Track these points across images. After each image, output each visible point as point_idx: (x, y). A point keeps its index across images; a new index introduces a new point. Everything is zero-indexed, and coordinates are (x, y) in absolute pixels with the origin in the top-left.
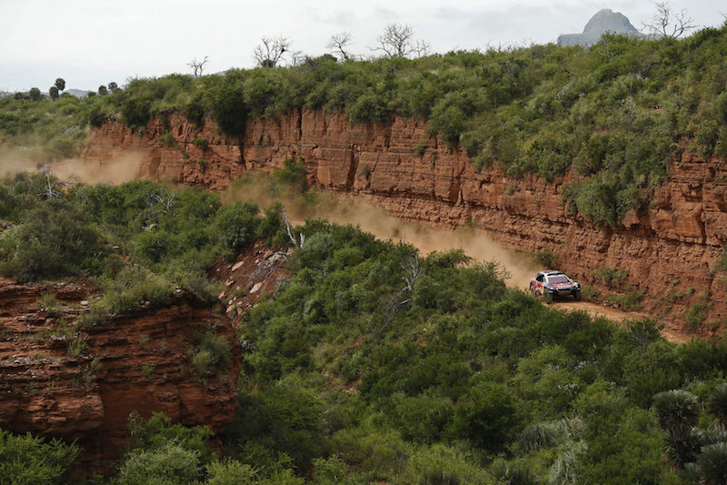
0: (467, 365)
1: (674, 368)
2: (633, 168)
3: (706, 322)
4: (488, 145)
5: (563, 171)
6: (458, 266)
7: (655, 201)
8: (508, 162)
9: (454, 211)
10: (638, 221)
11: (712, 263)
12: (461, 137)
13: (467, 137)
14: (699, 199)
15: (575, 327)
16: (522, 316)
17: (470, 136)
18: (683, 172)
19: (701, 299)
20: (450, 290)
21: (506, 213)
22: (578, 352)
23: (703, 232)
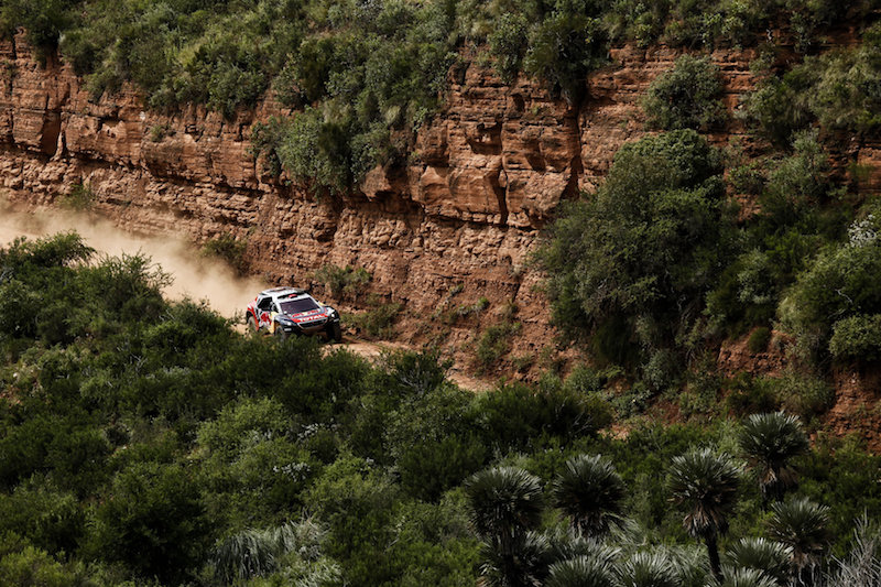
0: (102, 434)
1: (475, 434)
2: (380, 96)
3: (510, 357)
4: (113, 54)
5: (252, 101)
6: (72, 264)
7: (419, 152)
8: (151, 85)
9: (50, 171)
10: (388, 187)
11: (520, 256)
12: (62, 38)
13: (73, 39)
14: (495, 148)
15: (296, 367)
16: (199, 348)
17: (78, 37)
18: (466, 103)
19: (500, 317)
20: (60, 305)
21: (147, 174)
22: (302, 407)
23: (503, 205)
